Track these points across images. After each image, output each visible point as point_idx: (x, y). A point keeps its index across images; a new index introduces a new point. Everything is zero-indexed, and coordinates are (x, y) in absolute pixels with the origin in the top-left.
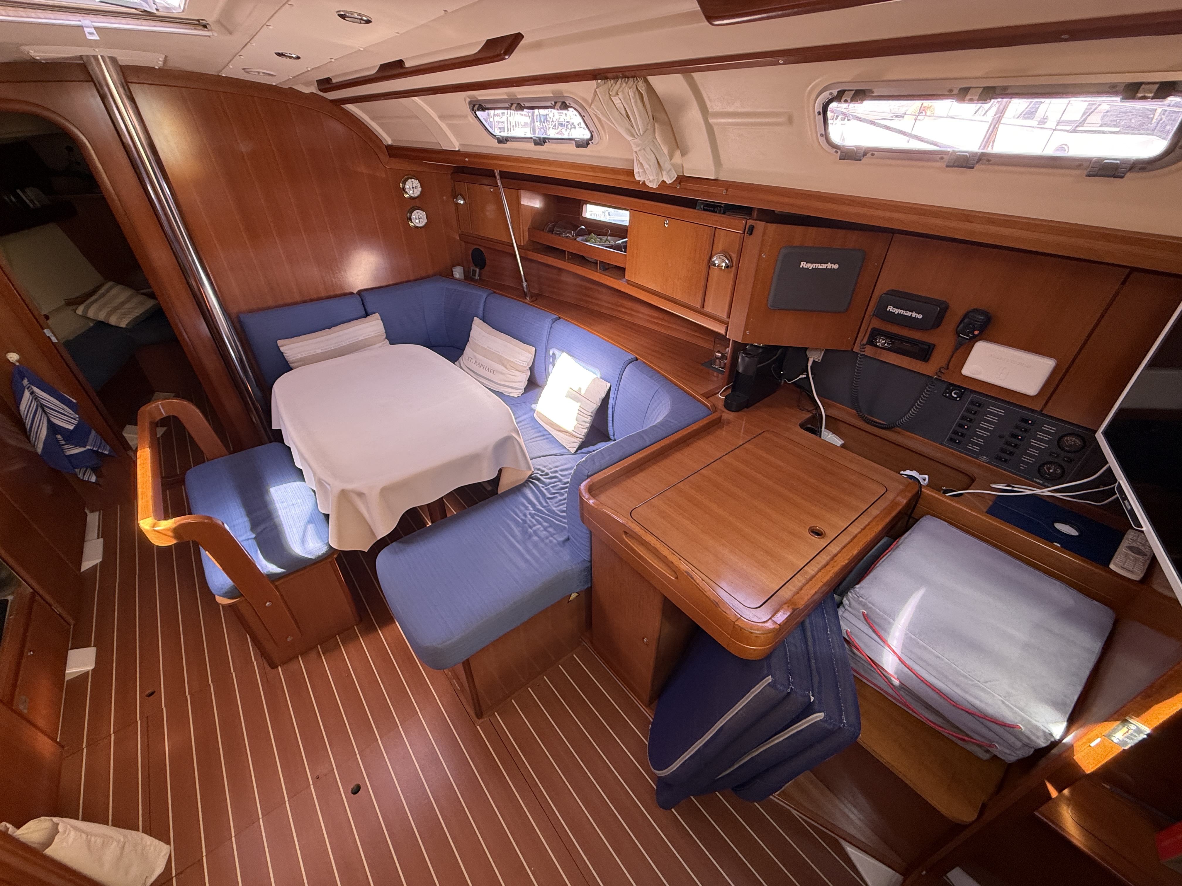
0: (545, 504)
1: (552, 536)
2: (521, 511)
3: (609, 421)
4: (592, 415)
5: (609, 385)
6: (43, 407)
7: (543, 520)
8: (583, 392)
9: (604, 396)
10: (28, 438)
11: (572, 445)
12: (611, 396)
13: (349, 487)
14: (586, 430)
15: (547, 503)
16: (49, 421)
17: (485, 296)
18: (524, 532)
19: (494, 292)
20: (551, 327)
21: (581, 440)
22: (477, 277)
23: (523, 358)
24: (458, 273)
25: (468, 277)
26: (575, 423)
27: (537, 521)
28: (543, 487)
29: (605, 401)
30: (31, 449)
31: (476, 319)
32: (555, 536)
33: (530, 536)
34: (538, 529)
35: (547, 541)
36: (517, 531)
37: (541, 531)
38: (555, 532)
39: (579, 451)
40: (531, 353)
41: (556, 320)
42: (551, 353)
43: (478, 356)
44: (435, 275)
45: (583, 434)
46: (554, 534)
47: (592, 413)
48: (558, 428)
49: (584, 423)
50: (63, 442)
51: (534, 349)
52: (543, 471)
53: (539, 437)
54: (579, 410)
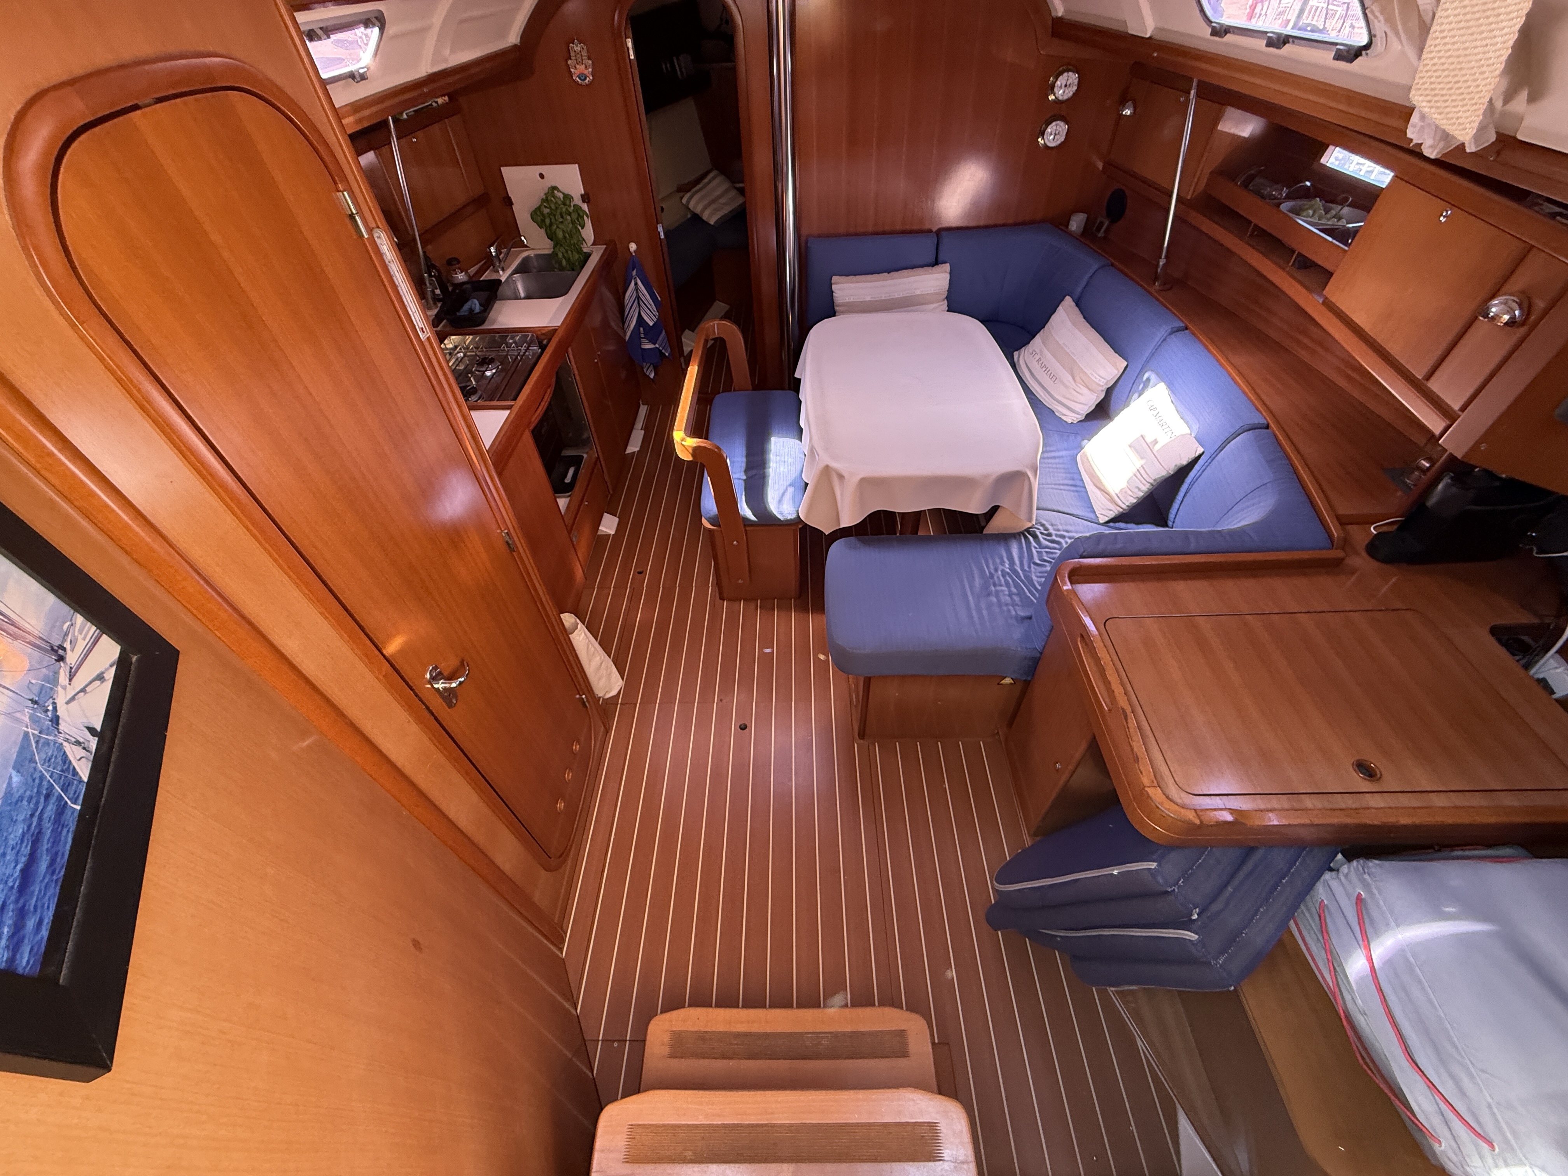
0: (1026, 568)
1: (1013, 606)
2: (994, 563)
3: (1176, 500)
5: (1200, 450)
6: (638, 298)
7: (1014, 584)
8: (1156, 448)
9: (1185, 463)
10: (624, 323)
11: (1105, 511)
12: (1197, 467)
13: (833, 464)
14: (1135, 501)
15: (1029, 567)
16: (640, 315)
17: (1095, 267)
18: (985, 586)
19: (1112, 265)
20: (1165, 340)
21: (1121, 510)
22: (1101, 234)
24: (1076, 223)
25: (1088, 231)
26: (1124, 485)
27: (1006, 581)
28: (1035, 548)
30: (622, 335)
31: (1068, 298)
32: (1017, 608)
38: (1019, 603)
39: (1111, 524)
41: (1179, 330)
42: (1145, 377)
43: (1046, 352)
44: (1043, 221)
45: (1128, 504)
46: (1017, 605)
47: (1155, 480)
48: (1098, 485)
49: (1136, 490)
50: (642, 336)
51: (1125, 363)
52: (1046, 529)
53: (1067, 485)
54: (1138, 470)
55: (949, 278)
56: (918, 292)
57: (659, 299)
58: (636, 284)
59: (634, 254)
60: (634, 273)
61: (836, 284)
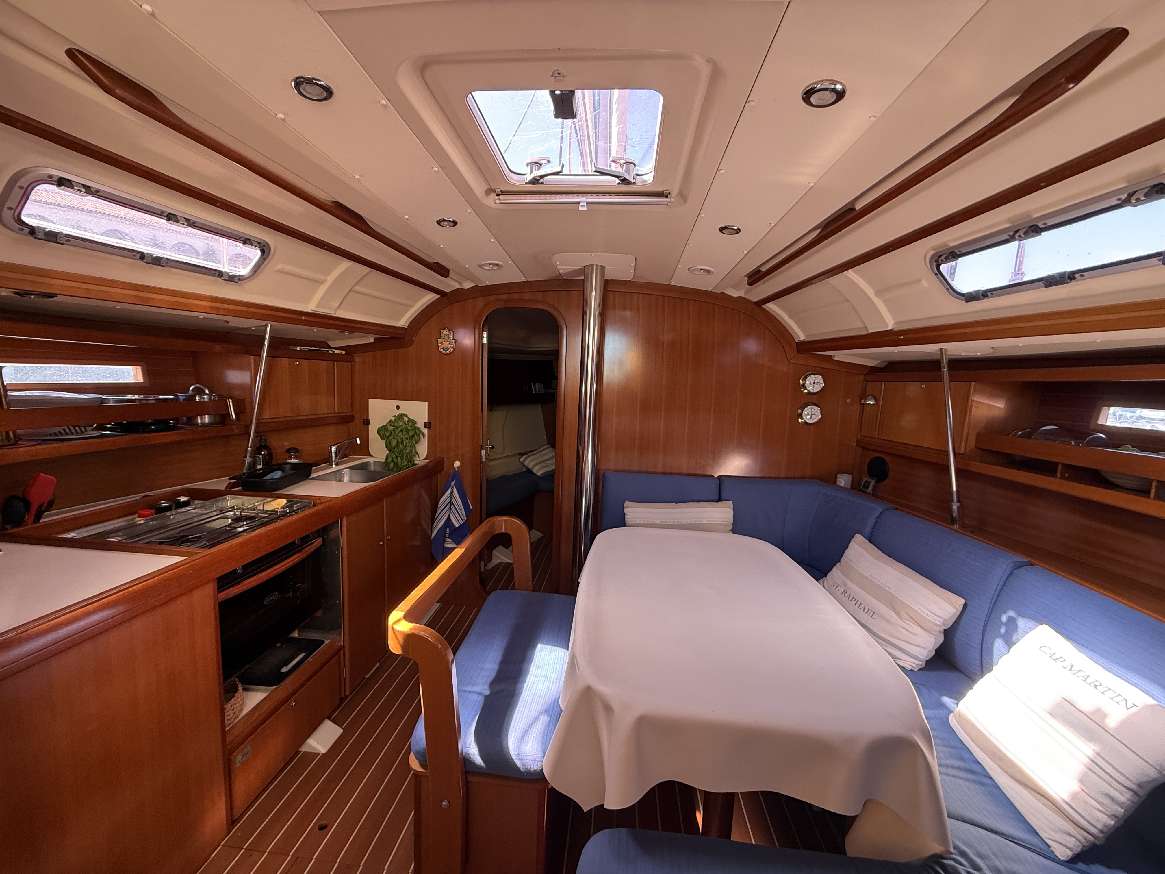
6: (451, 503)
8: (1112, 722)
10: (432, 523)
11: (1061, 838)
16: (449, 516)
17: (880, 509)
19: (896, 509)
20: (1011, 574)
21: (1090, 838)
22: (870, 490)
23: (937, 611)
24: (844, 480)
25: (857, 487)
30: (429, 533)
31: (858, 537)
40: (955, 607)
41: (1022, 565)
43: (849, 582)
44: (812, 477)
50: (447, 535)
51: (962, 601)
55: (733, 513)
56: (705, 521)
57: (471, 507)
58: (452, 492)
59: (457, 469)
60: (453, 483)
61: (628, 507)
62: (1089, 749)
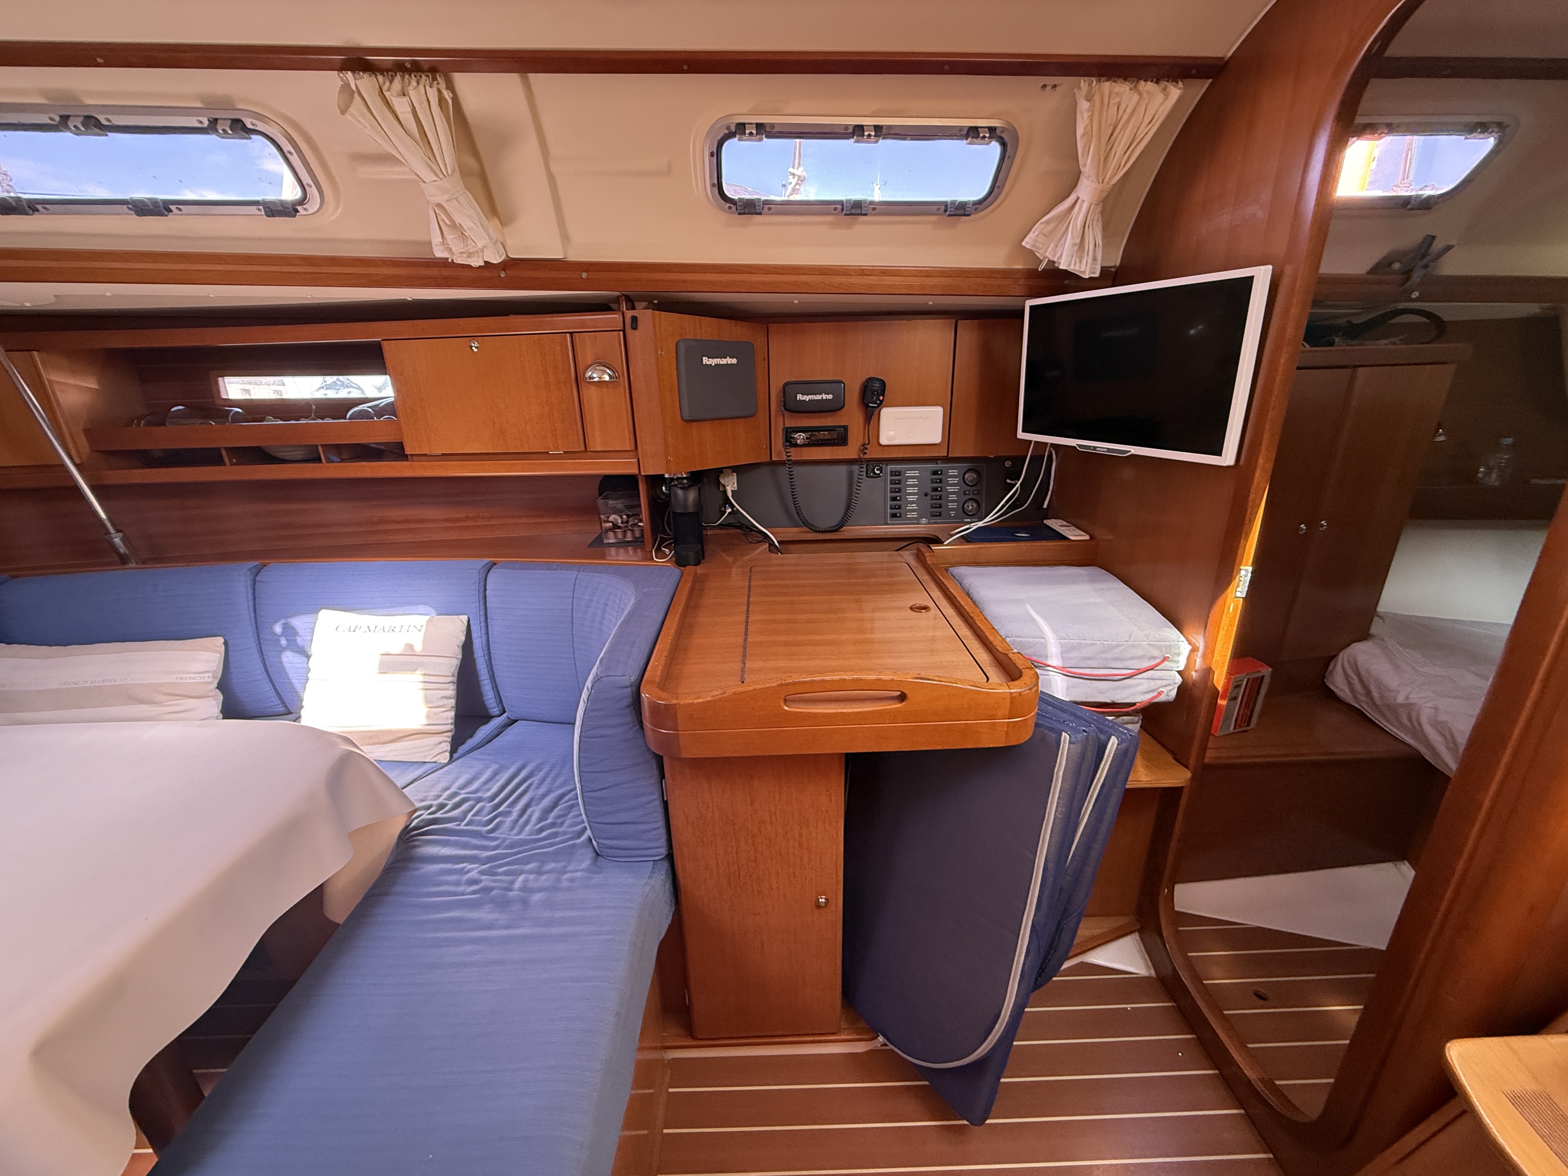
0: (495, 843)
1: (564, 873)
2: (457, 883)
3: (482, 683)
4: (455, 679)
5: (464, 618)
7: (521, 864)
8: (418, 648)
9: (463, 638)
11: (439, 749)
12: (475, 635)
14: (453, 714)
15: (496, 839)
18: (503, 904)
20: (254, 583)
21: (450, 734)
23: (198, 667)
26: (423, 710)
27: (506, 873)
28: (459, 825)
29: (467, 647)
32: (570, 868)
33: (525, 902)
34: (526, 881)
35: (565, 884)
36: (485, 914)
37: (535, 880)
38: (563, 864)
39: (455, 756)
40: (217, 651)
41: (257, 571)
42: (278, 629)
45: (450, 721)
46: (565, 867)
47: (453, 676)
48: (391, 737)
49: (445, 702)
51: (221, 640)
52: (430, 807)
54: (425, 682)
62: (418, 676)
